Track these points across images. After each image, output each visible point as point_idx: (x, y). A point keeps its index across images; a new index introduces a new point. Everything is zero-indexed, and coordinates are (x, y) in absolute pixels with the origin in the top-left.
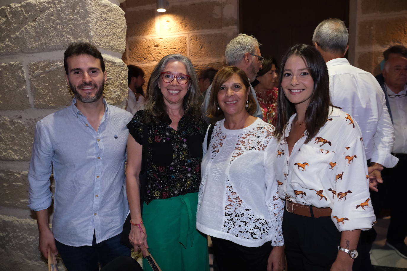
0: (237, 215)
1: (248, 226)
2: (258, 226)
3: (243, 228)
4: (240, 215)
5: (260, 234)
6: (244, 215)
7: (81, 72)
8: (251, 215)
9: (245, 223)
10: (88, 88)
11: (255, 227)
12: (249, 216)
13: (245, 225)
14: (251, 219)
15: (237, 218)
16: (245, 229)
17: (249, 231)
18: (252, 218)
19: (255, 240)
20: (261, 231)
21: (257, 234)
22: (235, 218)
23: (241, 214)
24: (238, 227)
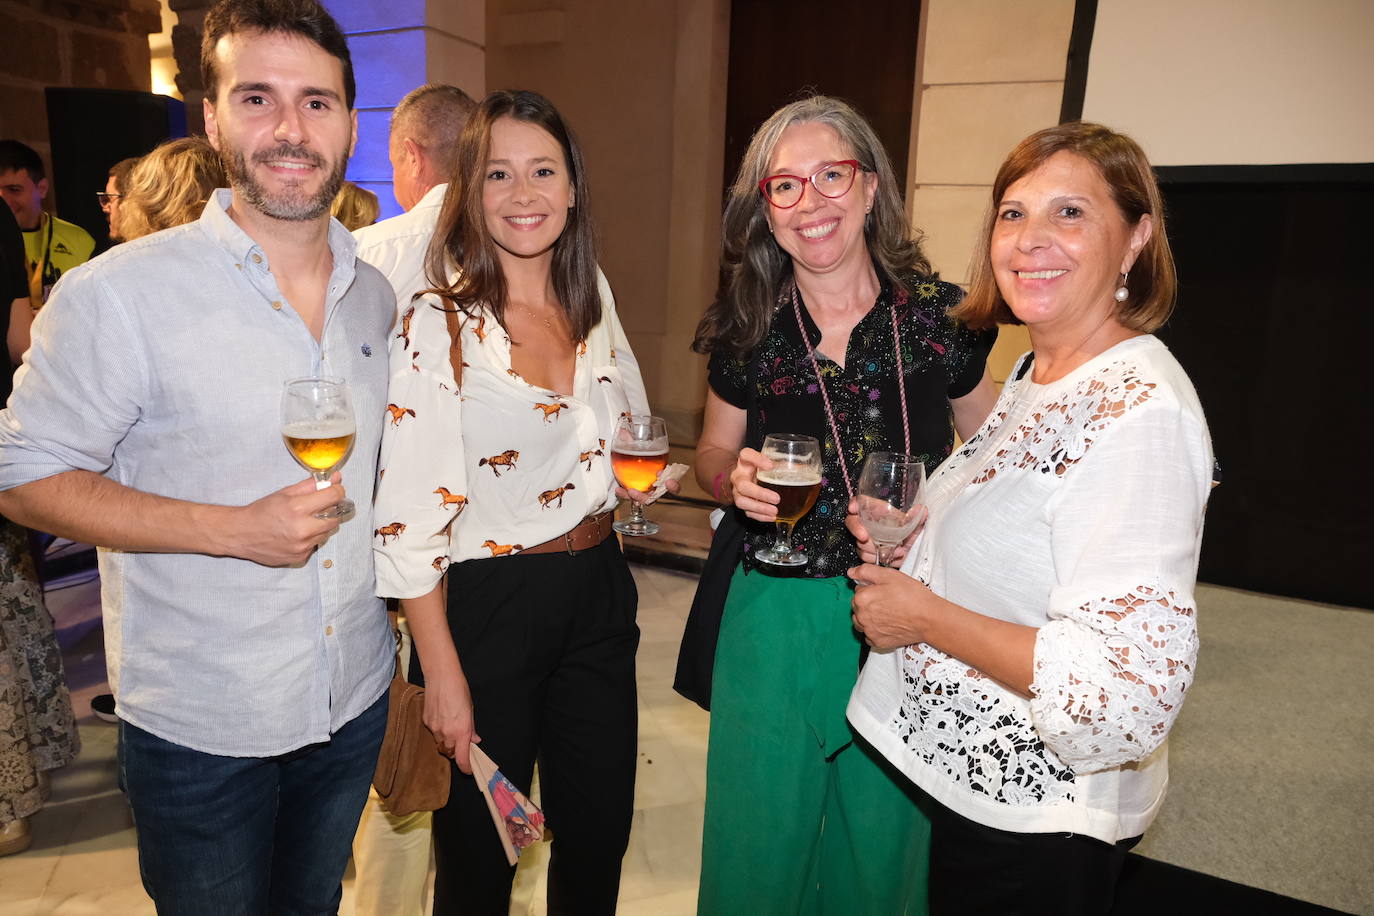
0: (933, 688)
1: (968, 733)
2: (1002, 747)
3: (949, 736)
4: (944, 690)
5: (996, 779)
6: (959, 689)
7: (273, 102)
8: (984, 697)
9: (964, 719)
10: (290, 164)
11: (990, 747)
12: (977, 698)
13: (961, 726)
14: (983, 710)
15: (932, 696)
16: (959, 741)
17: (969, 752)
18: (990, 708)
19: (977, 792)
20: (1004, 769)
21: (989, 776)
22: (926, 697)
23: (949, 687)
24: (937, 728)
